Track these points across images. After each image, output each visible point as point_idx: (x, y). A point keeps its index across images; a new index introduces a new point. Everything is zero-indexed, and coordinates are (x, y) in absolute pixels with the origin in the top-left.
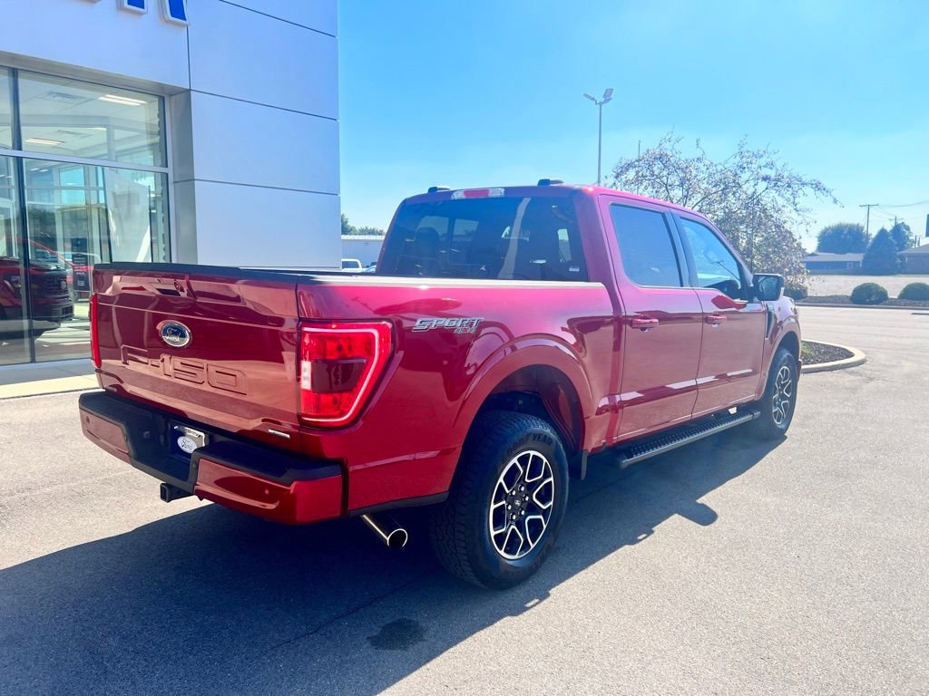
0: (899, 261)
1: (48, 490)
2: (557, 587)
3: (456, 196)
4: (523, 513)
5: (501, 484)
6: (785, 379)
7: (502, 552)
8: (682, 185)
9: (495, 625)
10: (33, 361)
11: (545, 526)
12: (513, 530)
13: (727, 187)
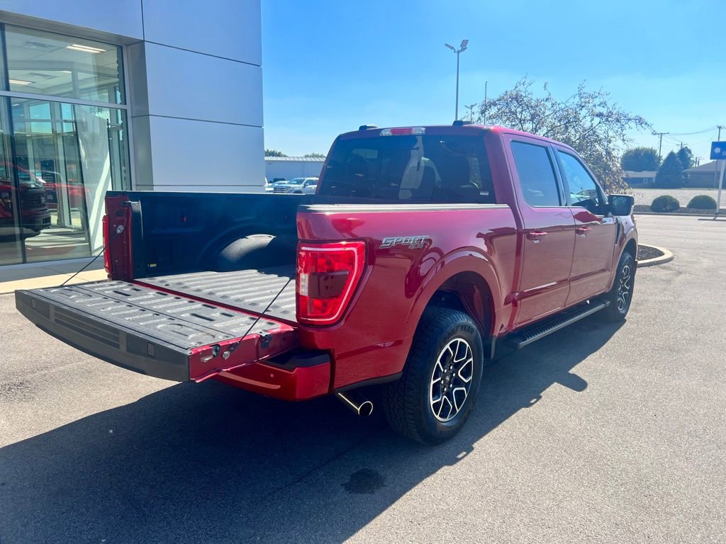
0: (683, 177)
1: (62, 368)
2: (478, 442)
3: (384, 133)
4: (451, 386)
5: (438, 364)
6: (627, 275)
7: (438, 417)
8: (532, 119)
9: (437, 473)
10: (24, 262)
11: (466, 396)
12: (445, 399)
13: (569, 122)
